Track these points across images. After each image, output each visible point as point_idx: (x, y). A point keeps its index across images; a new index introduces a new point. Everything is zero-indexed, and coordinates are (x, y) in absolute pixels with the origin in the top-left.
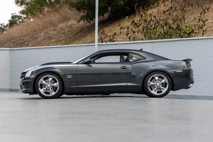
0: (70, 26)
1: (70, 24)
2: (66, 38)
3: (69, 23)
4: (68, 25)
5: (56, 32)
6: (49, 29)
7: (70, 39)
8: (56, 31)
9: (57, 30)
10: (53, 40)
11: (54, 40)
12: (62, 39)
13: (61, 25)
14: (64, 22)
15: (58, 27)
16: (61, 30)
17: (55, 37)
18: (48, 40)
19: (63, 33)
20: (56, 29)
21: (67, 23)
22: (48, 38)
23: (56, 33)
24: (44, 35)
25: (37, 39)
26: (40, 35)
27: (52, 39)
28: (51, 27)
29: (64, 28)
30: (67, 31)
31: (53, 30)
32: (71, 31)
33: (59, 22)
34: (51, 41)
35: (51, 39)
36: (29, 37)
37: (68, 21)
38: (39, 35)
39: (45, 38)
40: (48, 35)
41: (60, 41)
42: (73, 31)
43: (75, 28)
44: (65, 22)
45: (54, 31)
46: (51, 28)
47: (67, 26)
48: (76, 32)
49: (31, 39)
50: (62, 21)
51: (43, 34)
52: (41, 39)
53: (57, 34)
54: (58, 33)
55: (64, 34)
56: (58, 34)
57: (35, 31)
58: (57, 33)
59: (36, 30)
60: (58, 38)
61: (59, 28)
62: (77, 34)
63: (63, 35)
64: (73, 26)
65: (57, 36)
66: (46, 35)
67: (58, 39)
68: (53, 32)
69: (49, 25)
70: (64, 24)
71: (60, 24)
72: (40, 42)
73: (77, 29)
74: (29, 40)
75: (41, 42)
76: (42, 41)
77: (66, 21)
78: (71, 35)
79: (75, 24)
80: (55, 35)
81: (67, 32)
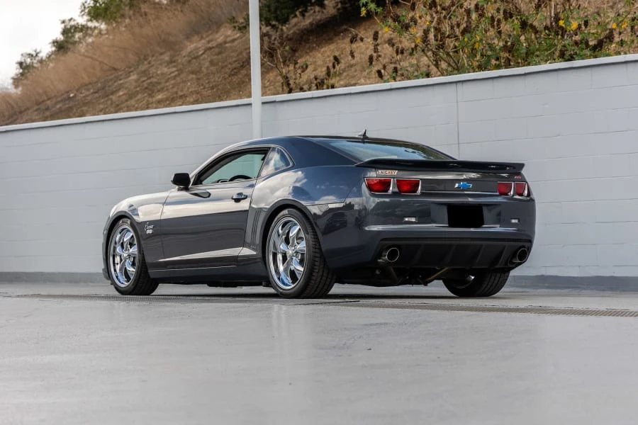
0: (220, 45)
1: (220, 40)
2: (202, 87)
3: (217, 36)
4: (214, 45)
5: (174, 69)
6: (155, 60)
7: (212, 88)
8: (175, 66)
9: (180, 61)
10: (160, 96)
11: (165, 96)
12: (188, 88)
13: (195, 44)
14: (204, 36)
15: (184, 53)
16: (190, 61)
17: (167, 84)
18: (144, 97)
19: (192, 73)
20: (176, 58)
21: (210, 37)
22: (146, 88)
23: (173, 72)
24: (136, 81)
25: (113, 93)
26: (126, 80)
27: (159, 91)
28: (161, 54)
29: (200, 53)
30: (207, 64)
31: (167, 62)
32: (220, 64)
33: (188, 37)
34: (154, 100)
35: (153, 92)
36: (92, 91)
37: (217, 32)
38: (122, 82)
39: (138, 89)
40: (149, 81)
41: (181, 97)
42: (226, 63)
43: (233, 51)
44: (208, 36)
45: (171, 65)
46: (162, 57)
47: (210, 49)
48: (234, 66)
49: (97, 95)
50: (197, 33)
51: (133, 77)
52: (124, 94)
53: (175, 76)
54: (177, 71)
55: (196, 74)
56: (179, 74)
57: (115, 69)
58: (176, 73)
59: (118, 65)
60: (175, 90)
61: (184, 57)
62: (236, 73)
63: (194, 76)
64: (227, 45)
65: (173, 82)
66: (144, 81)
67: (176, 93)
68: (165, 70)
69: (158, 49)
70: (203, 41)
71: (190, 42)
72: (118, 105)
73: (238, 56)
74: (89, 98)
75: (122, 103)
76: (127, 101)
77: (210, 32)
78: (219, 75)
79: (234, 40)
80: (169, 79)
81: (207, 68)
